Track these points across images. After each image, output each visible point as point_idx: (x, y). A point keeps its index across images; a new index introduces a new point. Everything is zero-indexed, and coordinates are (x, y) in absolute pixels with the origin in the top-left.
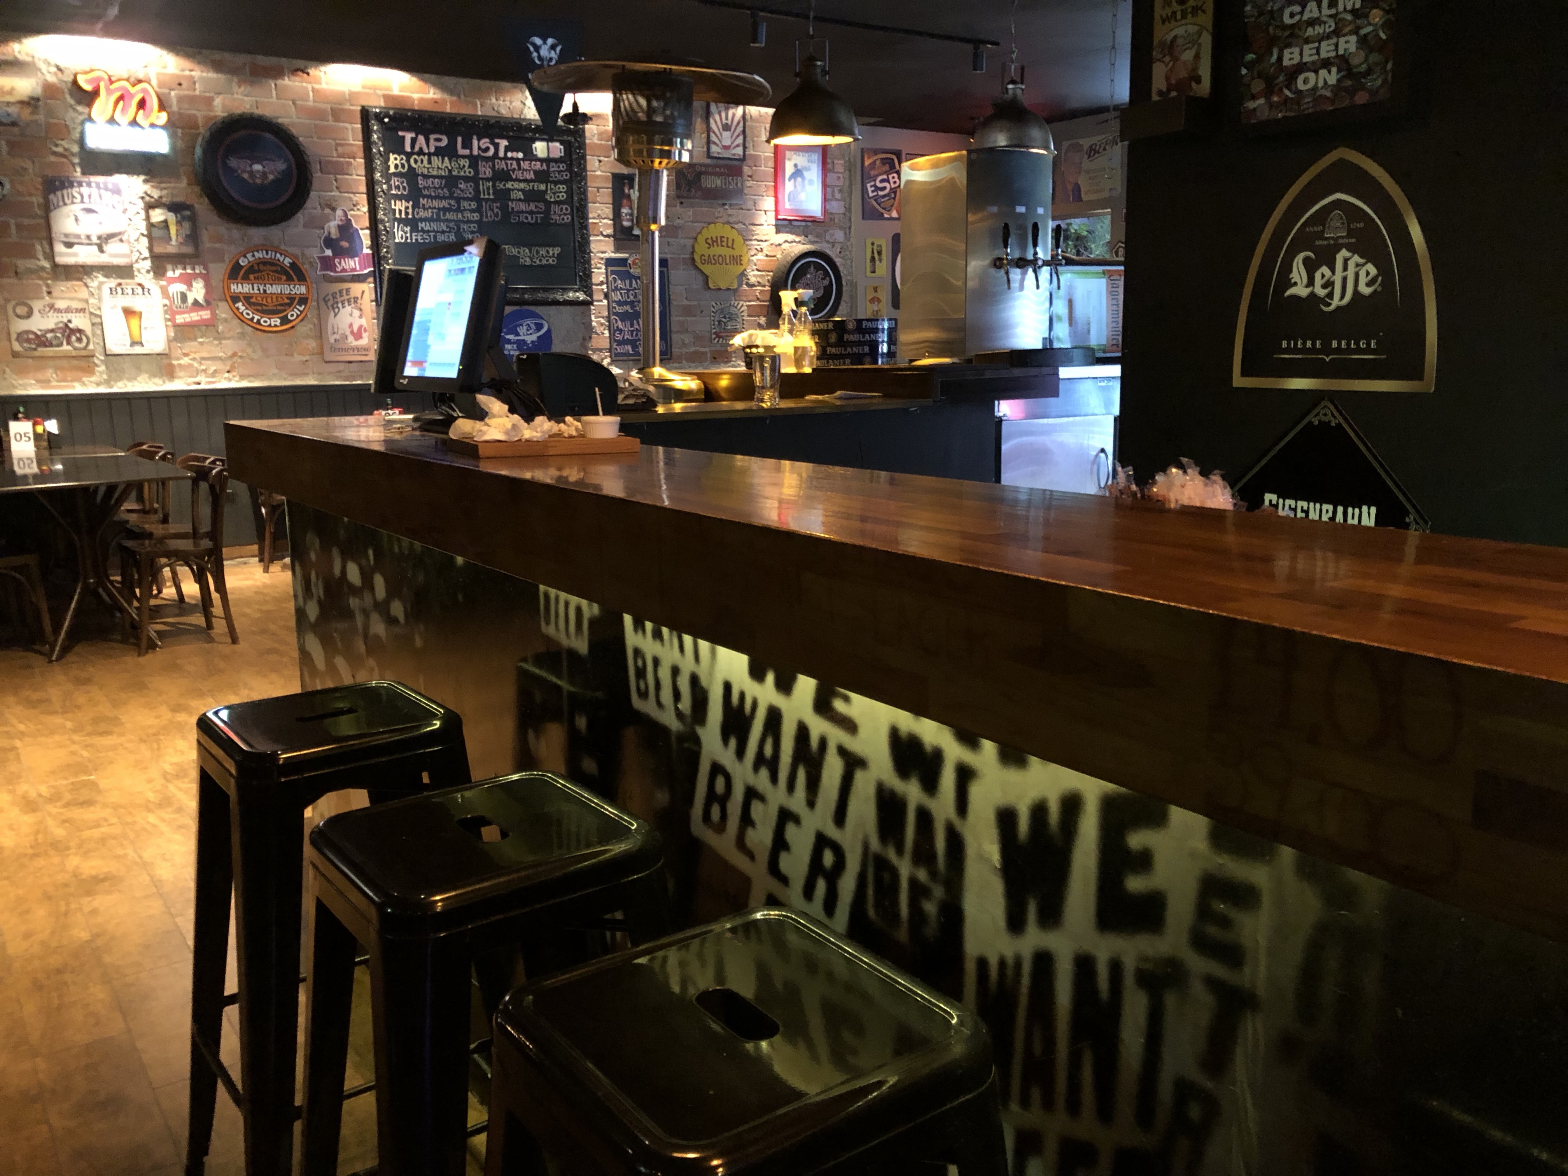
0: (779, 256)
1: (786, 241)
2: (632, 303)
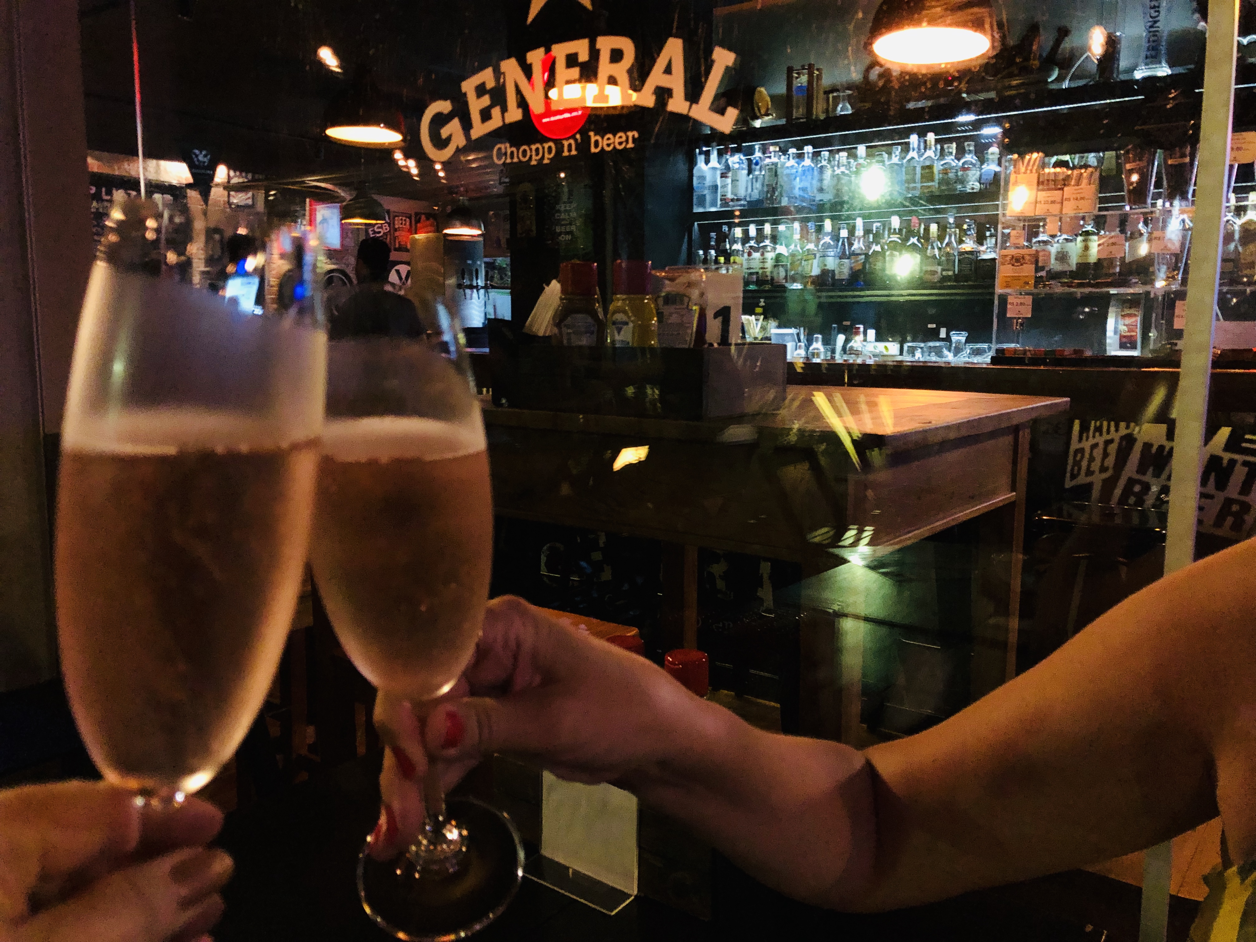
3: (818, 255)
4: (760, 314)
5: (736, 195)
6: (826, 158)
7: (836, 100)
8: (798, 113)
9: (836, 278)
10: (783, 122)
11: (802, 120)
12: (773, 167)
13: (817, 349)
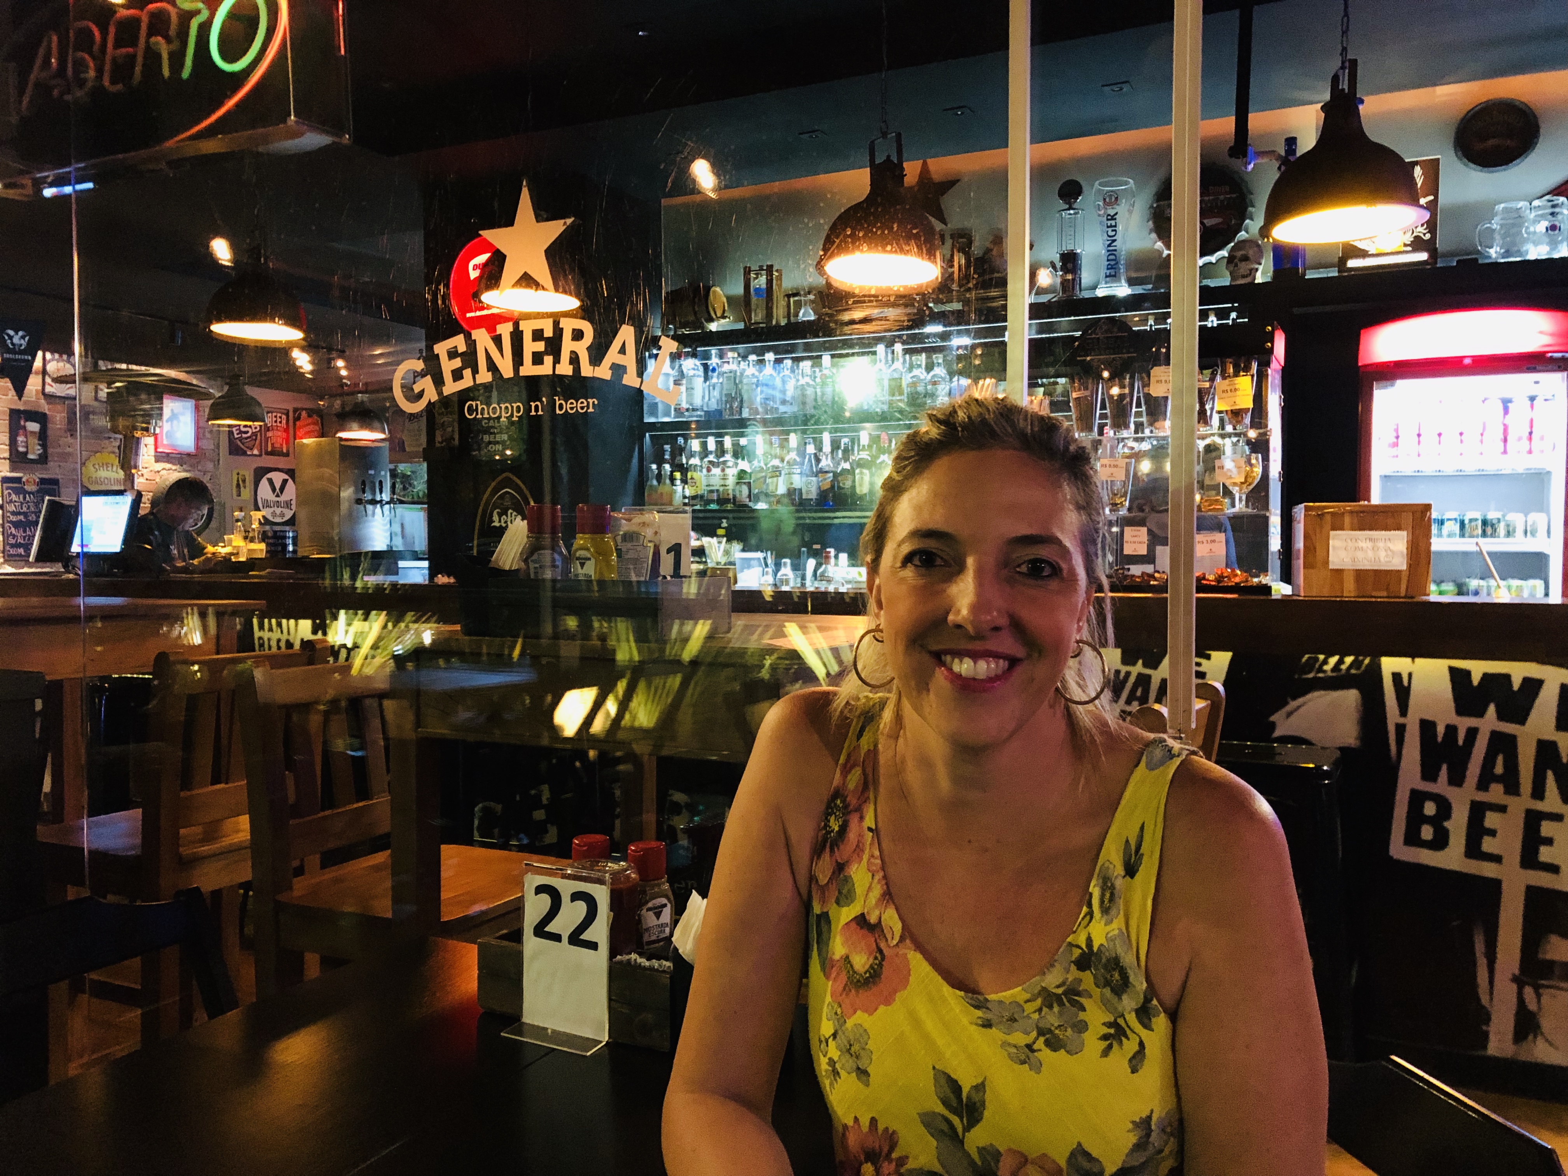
0: (158, 480)
1: (164, 469)
2: (25, 514)
3: (783, 472)
4: (723, 536)
5: (691, 404)
6: (789, 367)
7: (798, 305)
8: (758, 316)
9: (804, 497)
10: (741, 326)
11: (761, 325)
12: (732, 374)
13: (786, 575)
